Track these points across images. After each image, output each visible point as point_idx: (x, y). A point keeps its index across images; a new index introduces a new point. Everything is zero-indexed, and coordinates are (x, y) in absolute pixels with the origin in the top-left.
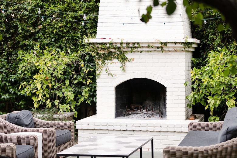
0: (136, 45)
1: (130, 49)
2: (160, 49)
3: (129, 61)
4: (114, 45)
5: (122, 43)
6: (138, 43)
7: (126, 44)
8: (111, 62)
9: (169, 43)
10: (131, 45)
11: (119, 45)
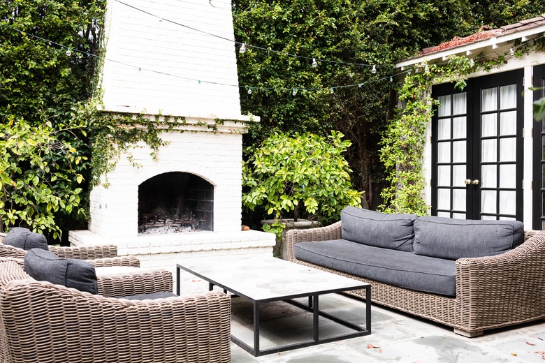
0: (180, 121)
1: (167, 127)
2: (211, 130)
3: (163, 145)
4: (145, 117)
5: (157, 117)
6: (183, 118)
7: (164, 118)
8: (134, 145)
9: (226, 120)
10: (172, 120)
11: (153, 119)
